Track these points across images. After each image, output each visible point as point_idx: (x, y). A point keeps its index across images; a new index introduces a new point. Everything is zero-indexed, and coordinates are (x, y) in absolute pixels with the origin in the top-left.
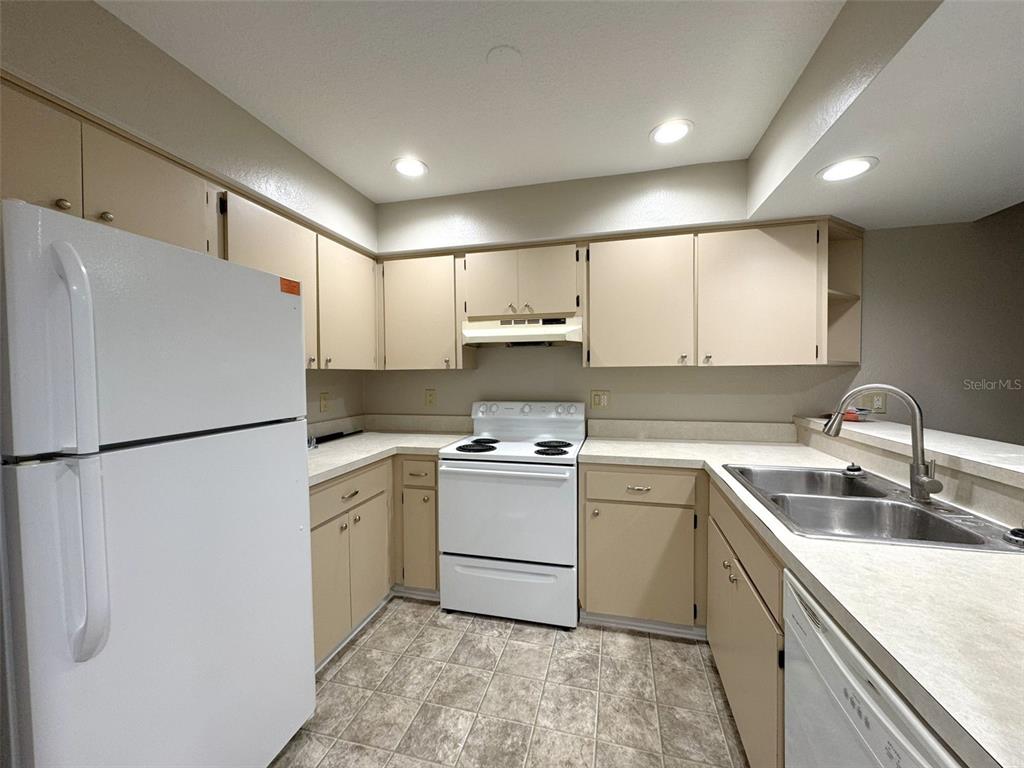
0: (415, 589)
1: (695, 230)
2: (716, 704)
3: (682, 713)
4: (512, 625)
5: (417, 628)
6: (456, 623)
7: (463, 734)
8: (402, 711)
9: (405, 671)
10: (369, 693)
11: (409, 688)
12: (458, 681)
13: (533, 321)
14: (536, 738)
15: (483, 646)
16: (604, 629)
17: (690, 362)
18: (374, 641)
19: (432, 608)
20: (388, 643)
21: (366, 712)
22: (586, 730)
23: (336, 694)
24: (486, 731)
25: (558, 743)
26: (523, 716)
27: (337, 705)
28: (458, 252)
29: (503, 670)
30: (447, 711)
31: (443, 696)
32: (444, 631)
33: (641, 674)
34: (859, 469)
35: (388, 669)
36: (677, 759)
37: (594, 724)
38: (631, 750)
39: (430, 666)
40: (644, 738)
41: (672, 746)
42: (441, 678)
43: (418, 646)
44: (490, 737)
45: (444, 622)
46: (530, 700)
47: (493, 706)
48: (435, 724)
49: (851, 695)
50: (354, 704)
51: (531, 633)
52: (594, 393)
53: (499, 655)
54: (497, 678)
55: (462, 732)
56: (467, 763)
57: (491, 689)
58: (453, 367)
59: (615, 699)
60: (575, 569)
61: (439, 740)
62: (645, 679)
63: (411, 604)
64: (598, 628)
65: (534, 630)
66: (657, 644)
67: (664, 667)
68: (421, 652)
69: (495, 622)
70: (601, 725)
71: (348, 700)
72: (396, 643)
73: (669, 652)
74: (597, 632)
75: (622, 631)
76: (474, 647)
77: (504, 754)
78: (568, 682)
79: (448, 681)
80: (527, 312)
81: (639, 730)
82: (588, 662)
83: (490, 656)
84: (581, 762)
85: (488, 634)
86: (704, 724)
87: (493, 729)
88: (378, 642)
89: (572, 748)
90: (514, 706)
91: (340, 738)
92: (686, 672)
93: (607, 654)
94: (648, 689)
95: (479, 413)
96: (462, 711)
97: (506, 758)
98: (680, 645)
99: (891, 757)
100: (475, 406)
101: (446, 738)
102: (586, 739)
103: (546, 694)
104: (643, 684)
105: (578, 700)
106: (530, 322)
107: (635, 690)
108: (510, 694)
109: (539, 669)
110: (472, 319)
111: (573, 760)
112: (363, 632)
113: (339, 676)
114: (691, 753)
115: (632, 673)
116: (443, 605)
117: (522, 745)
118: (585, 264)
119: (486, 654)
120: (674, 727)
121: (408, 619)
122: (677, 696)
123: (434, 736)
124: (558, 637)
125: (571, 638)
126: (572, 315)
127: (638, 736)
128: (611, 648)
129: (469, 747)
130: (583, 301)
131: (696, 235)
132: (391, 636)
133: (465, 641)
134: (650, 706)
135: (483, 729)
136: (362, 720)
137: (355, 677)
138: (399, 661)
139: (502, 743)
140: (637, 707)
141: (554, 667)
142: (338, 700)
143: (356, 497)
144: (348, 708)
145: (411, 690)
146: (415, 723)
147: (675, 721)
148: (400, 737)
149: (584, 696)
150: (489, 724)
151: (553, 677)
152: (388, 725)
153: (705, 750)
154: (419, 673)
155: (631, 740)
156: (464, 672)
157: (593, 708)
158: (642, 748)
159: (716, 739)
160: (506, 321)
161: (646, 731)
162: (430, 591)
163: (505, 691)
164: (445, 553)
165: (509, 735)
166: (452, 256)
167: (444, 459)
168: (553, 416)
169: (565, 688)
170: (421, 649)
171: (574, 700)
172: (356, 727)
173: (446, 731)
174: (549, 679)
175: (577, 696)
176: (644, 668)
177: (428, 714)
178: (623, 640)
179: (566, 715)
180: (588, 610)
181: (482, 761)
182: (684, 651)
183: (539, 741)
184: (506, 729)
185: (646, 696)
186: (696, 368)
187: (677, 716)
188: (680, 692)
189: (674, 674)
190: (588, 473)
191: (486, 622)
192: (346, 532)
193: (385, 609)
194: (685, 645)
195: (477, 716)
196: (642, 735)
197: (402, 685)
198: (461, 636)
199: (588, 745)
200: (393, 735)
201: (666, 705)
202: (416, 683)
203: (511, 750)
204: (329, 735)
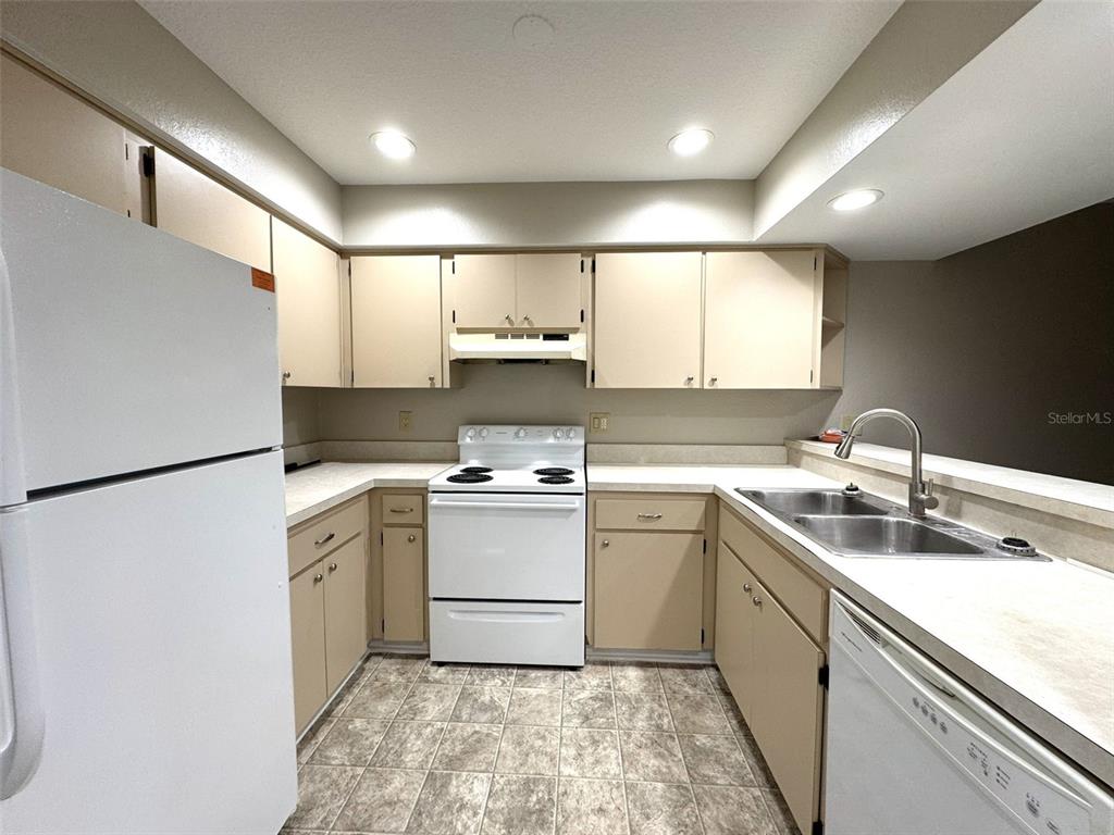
0: (398, 643)
1: (705, 248)
2: (731, 725)
3: (701, 740)
4: (515, 671)
5: (406, 688)
6: (451, 676)
7: (481, 800)
8: (404, 785)
9: (400, 738)
10: (360, 771)
11: (408, 758)
12: (464, 740)
13: (532, 335)
14: (562, 789)
15: (486, 699)
16: (612, 664)
17: (696, 385)
18: (355, 709)
19: (420, 662)
20: (372, 709)
21: (359, 793)
22: (612, 772)
23: (317, 778)
24: (507, 791)
25: (585, 790)
26: (544, 768)
27: (320, 791)
28: (446, 252)
29: (514, 722)
30: (458, 776)
31: (450, 761)
32: (438, 687)
33: (656, 706)
34: (857, 489)
35: (378, 739)
36: (705, 786)
37: (619, 764)
38: (660, 785)
39: (429, 729)
40: (670, 771)
41: (698, 774)
42: (446, 740)
43: (410, 708)
44: (512, 797)
45: (437, 677)
46: (549, 750)
47: (509, 763)
48: (448, 793)
49: (921, 704)
50: (343, 786)
51: (536, 677)
52: (593, 415)
53: (505, 705)
54: (508, 731)
55: (480, 797)
56: (491, 830)
57: (503, 744)
58: (438, 385)
59: (636, 735)
60: (583, 604)
61: (455, 811)
62: (661, 710)
63: (393, 661)
64: (605, 663)
65: (540, 673)
66: (668, 673)
67: (677, 695)
68: (415, 714)
69: (495, 670)
70: (626, 764)
71: (335, 783)
72: (383, 708)
73: (680, 679)
74: (606, 668)
75: (631, 664)
76: (476, 700)
77: (531, 813)
78: (584, 725)
79: (453, 743)
80: (526, 325)
81: (664, 764)
82: (601, 700)
83: (496, 708)
84: (613, 806)
85: (489, 684)
86: (723, 746)
87: (514, 787)
88: (361, 709)
89: (601, 793)
90: (532, 759)
91: (333, 829)
92: (698, 698)
93: (619, 689)
94: (666, 720)
95: (467, 438)
96: (476, 774)
97: (534, 817)
98: (689, 671)
99: (975, 757)
100: (462, 430)
101: (463, 807)
102: (614, 782)
103: (564, 741)
104: (660, 716)
105: (598, 742)
106: (529, 336)
107: (653, 722)
108: (525, 748)
109: (553, 715)
110: (461, 331)
111: (605, 806)
112: (339, 699)
113: (317, 757)
114: (717, 778)
115: (647, 706)
116: (434, 658)
117: (550, 799)
118: (590, 275)
119: (491, 706)
120: (697, 755)
121: (392, 678)
122: (694, 723)
123: (449, 808)
124: (566, 678)
125: (580, 677)
126: (575, 331)
127: (664, 770)
128: (623, 683)
129: (490, 812)
130: (588, 316)
131: (704, 253)
132: (375, 699)
133: (464, 695)
134: (671, 737)
135: (502, 789)
136: (357, 804)
137: (337, 754)
138: (389, 728)
139: (527, 801)
140: (659, 740)
141: (568, 710)
142: (321, 786)
143: (330, 541)
144: (336, 792)
145: (410, 759)
146: (423, 796)
147: (696, 749)
148: (407, 815)
149: (604, 737)
150: (509, 783)
151: (569, 721)
152: (389, 804)
153: (729, 773)
154: (417, 739)
155: (659, 775)
156: (469, 730)
157: (615, 748)
158: (670, 781)
159: (737, 760)
160: (501, 334)
161: (671, 764)
162: (417, 643)
163: (520, 744)
164: (435, 599)
165: (533, 791)
166: (438, 257)
167: (434, 492)
168: (551, 441)
169: (583, 732)
170: (415, 711)
171: (595, 742)
172: (350, 813)
173: (461, 799)
174: (565, 724)
175: (597, 738)
176: (657, 699)
177: (436, 783)
178: (633, 673)
179: (589, 760)
180: (596, 646)
181: (508, 824)
182: (693, 677)
183: (566, 793)
184: (528, 786)
185: (665, 727)
186: (701, 391)
187: (698, 743)
188: (696, 718)
189: (687, 701)
190: (598, 501)
191: (485, 671)
192: (320, 584)
193: (361, 670)
194: (692, 671)
195: (494, 777)
196: (668, 767)
197: (399, 754)
198: (459, 690)
199: (617, 788)
200: (399, 814)
201: (685, 734)
202: (415, 751)
203: (537, 807)
204: (318, 828)
